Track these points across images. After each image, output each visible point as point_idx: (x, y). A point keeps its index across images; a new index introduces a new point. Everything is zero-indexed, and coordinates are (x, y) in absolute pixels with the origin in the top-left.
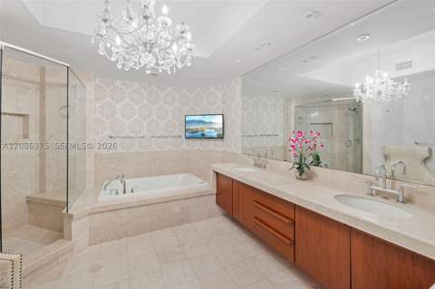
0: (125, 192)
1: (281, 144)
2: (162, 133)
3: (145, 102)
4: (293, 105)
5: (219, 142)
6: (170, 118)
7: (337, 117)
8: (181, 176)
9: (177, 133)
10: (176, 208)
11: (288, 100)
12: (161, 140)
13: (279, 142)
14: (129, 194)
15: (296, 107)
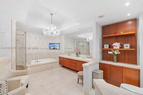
0: (37, 62)
1: (73, 51)
2: (43, 48)
3: (38, 39)
4: (76, 41)
5: (58, 50)
6: (45, 44)
7: (85, 45)
8: (49, 59)
9: (47, 48)
10: (50, 65)
11: (74, 40)
12: (43, 50)
13: (72, 50)
14: (38, 62)
15: (76, 42)
